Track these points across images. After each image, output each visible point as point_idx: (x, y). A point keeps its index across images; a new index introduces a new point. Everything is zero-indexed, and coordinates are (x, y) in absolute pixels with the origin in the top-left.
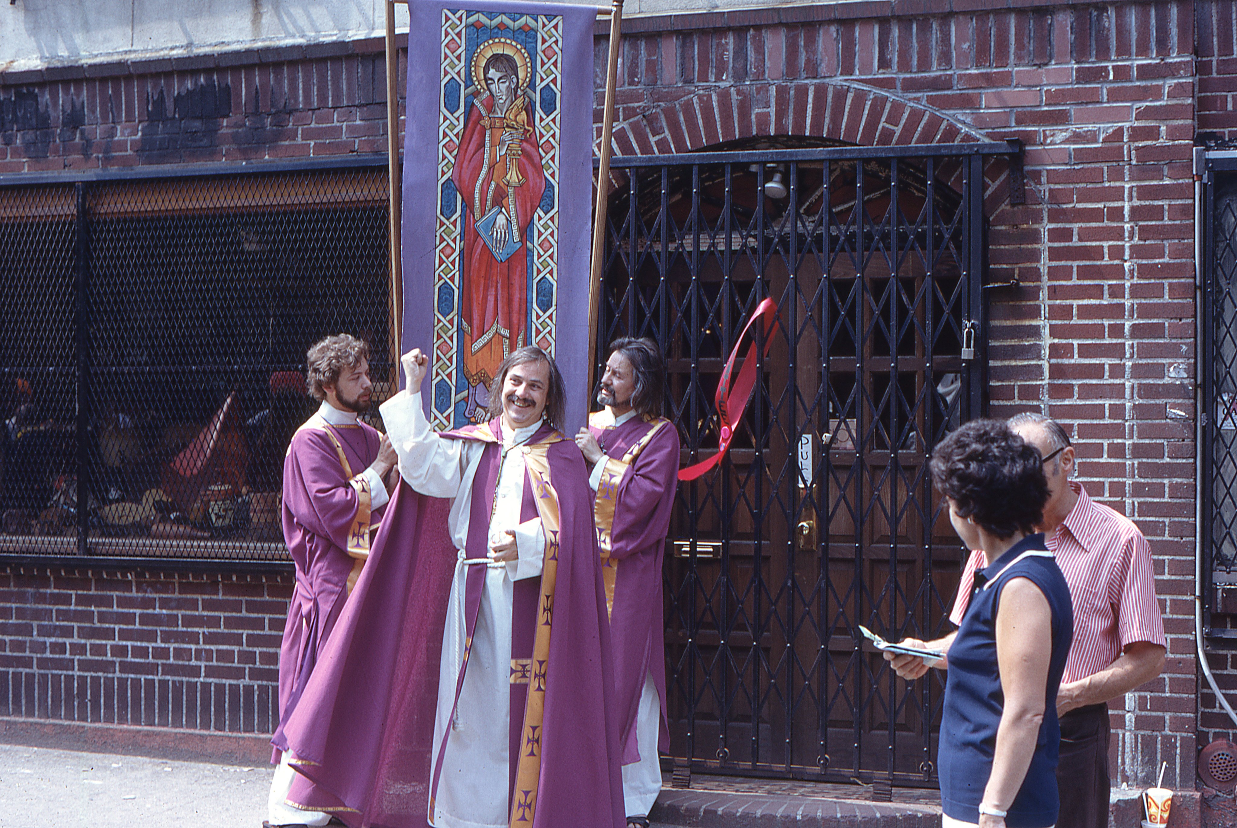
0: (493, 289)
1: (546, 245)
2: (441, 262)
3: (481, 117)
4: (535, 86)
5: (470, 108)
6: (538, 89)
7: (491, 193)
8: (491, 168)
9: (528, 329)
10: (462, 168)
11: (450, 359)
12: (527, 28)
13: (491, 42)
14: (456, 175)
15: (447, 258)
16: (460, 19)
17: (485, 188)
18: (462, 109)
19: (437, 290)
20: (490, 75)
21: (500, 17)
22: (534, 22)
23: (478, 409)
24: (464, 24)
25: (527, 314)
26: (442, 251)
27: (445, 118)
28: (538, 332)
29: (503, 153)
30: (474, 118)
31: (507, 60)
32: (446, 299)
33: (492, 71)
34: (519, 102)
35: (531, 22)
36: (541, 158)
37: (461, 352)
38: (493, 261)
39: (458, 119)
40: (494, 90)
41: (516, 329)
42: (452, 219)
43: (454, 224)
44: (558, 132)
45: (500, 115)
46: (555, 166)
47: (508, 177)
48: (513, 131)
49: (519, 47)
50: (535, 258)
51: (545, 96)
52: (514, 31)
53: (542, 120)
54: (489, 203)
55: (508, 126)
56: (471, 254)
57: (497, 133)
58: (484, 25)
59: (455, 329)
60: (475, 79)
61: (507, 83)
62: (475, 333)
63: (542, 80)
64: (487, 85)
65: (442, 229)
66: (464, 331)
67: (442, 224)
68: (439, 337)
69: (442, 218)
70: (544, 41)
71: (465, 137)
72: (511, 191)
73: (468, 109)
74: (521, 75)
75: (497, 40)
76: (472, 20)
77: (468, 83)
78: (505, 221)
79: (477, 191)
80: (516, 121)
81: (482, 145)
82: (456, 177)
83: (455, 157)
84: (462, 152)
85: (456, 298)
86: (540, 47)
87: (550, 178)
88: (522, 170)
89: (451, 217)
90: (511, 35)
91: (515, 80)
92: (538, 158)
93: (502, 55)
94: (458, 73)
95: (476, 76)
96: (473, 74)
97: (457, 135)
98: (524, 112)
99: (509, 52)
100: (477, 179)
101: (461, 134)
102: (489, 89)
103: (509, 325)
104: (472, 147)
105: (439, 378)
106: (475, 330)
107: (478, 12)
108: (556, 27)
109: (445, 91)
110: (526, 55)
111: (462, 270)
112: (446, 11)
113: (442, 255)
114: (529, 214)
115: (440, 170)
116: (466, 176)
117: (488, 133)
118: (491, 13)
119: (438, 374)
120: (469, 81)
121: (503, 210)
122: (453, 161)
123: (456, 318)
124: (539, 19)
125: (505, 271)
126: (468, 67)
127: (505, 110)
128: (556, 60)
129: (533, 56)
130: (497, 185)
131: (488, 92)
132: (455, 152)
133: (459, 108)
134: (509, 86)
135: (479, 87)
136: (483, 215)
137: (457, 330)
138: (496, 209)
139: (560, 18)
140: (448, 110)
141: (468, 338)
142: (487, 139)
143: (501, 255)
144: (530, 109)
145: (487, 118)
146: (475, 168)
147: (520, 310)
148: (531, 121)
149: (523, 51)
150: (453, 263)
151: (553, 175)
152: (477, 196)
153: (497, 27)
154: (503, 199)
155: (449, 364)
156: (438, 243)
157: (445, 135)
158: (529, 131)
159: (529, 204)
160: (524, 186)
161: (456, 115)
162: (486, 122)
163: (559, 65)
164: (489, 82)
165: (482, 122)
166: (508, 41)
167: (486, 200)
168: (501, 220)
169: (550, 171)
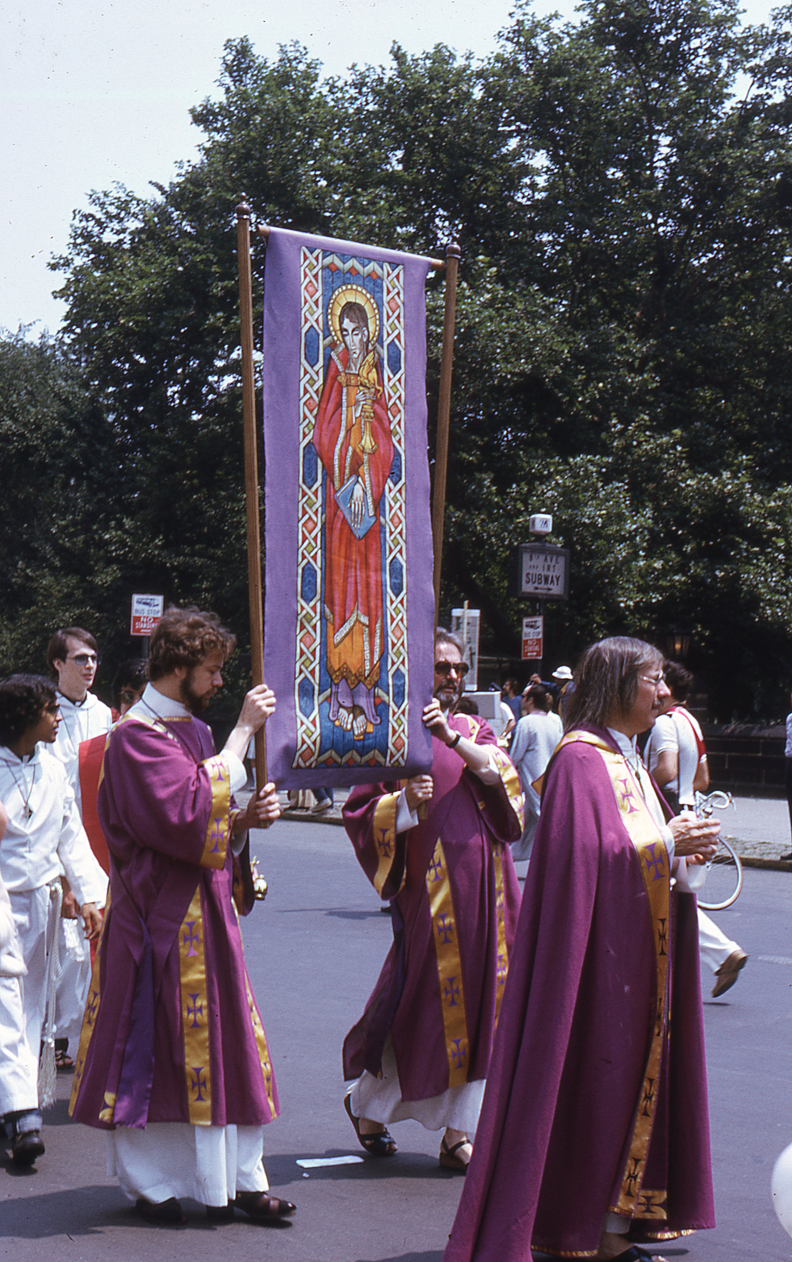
0: (353, 570)
1: (396, 520)
2: (305, 538)
3: (338, 372)
4: (383, 342)
5: (328, 360)
6: (385, 344)
7: (348, 460)
8: (348, 431)
9: (384, 616)
10: (321, 430)
11: (313, 653)
12: (375, 277)
13: (344, 288)
14: (317, 437)
15: (310, 533)
16: (317, 259)
17: (344, 455)
18: (321, 362)
19: (300, 571)
20: (345, 326)
21: (351, 261)
22: (380, 269)
23: (341, 710)
24: (320, 266)
25: (383, 600)
26: (304, 525)
27: (306, 372)
28: (393, 620)
29: (358, 415)
30: (332, 373)
31: (360, 311)
32: (309, 581)
33: (346, 321)
34: (370, 357)
35: (378, 270)
36: (390, 422)
37: (324, 644)
38: (352, 537)
39: (317, 373)
40: (348, 343)
41: (373, 617)
42: (314, 489)
43: (315, 493)
44: (403, 394)
45: (354, 371)
46: (401, 431)
47: (363, 442)
48: (366, 391)
49: (368, 296)
50: (388, 535)
51: (391, 352)
52: (364, 279)
53: (389, 379)
54: (347, 471)
55: (361, 385)
56: (332, 529)
57: (353, 390)
58: (338, 269)
59: (318, 617)
60: (332, 328)
61: (360, 336)
62: (338, 622)
63: (389, 335)
64: (343, 336)
65: (305, 499)
66: (327, 620)
67: (304, 494)
68: (303, 627)
69: (304, 487)
70: (389, 292)
71: (324, 394)
72: (366, 457)
73: (327, 362)
74: (372, 327)
75: (349, 287)
76: (328, 260)
77: (327, 333)
78: (361, 492)
79: (336, 457)
80: (367, 378)
81: (339, 405)
82: (316, 441)
83: (315, 417)
84: (322, 411)
85: (319, 580)
86: (386, 298)
87: (397, 445)
88: (374, 435)
89: (312, 486)
90: (361, 282)
91: (366, 333)
92: (388, 424)
93: (355, 303)
94: (317, 321)
95: (332, 325)
96: (330, 323)
97: (317, 392)
98: (374, 370)
99: (360, 301)
100: (336, 444)
101: (321, 390)
102: (344, 342)
103: (368, 614)
104: (331, 406)
105: (302, 676)
106: (337, 617)
107: (332, 253)
108: (397, 277)
109: (306, 341)
110: (375, 306)
111: (324, 548)
112: (304, 248)
113: (304, 529)
114: (381, 485)
115: (301, 431)
116: (325, 440)
117: (345, 390)
118: (344, 255)
119: (301, 671)
120: (327, 332)
121: (360, 479)
122: (313, 421)
123: (318, 605)
124: (384, 267)
125: (363, 549)
126: (325, 314)
127: (358, 366)
128: (399, 314)
129: (380, 306)
130: (354, 452)
131: (343, 344)
132: (315, 412)
133: (318, 361)
134: (361, 340)
135: (335, 338)
136: (342, 484)
137: (321, 619)
138: (353, 479)
139: (401, 267)
140: (308, 362)
141: (330, 627)
142: (344, 398)
143: (359, 530)
144: (378, 366)
145: (343, 374)
146: (334, 431)
147: (377, 594)
148: (381, 381)
149: (372, 301)
150: (315, 539)
151: (399, 442)
152: (336, 463)
153: (349, 271)
154: (359, 467)
155: (312, 659)
156: (300, 516)
157: (306, 391)
158: (379, 391)
159: (381, 473)
160: (377, 454)
161: (316, 368)
162: (342, 379)
163: (402, 320)
164: (345, 333)
165: (339, 378)
166: (359, 289)
167: (345, 468)
168: (358, 491)
169: (397, 438)
